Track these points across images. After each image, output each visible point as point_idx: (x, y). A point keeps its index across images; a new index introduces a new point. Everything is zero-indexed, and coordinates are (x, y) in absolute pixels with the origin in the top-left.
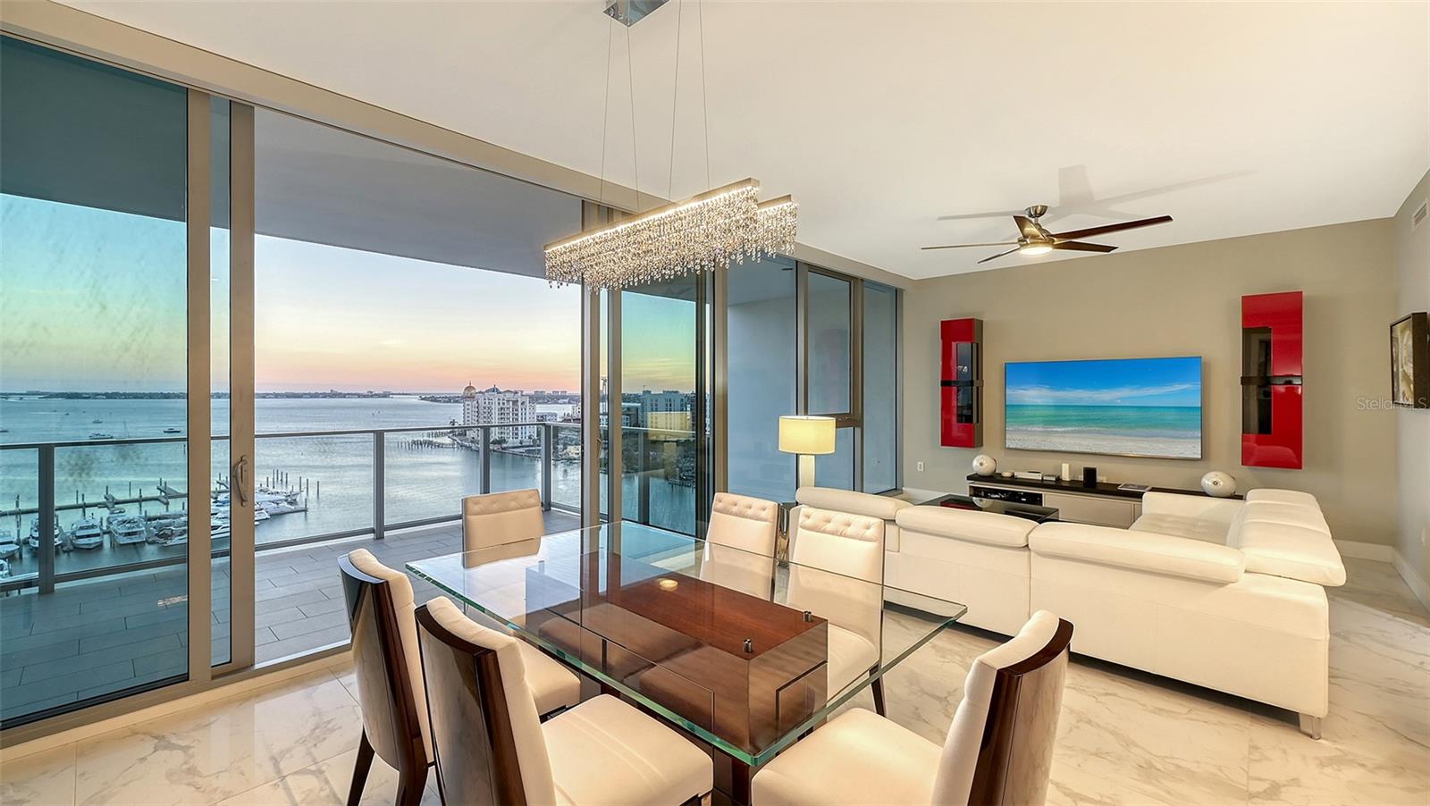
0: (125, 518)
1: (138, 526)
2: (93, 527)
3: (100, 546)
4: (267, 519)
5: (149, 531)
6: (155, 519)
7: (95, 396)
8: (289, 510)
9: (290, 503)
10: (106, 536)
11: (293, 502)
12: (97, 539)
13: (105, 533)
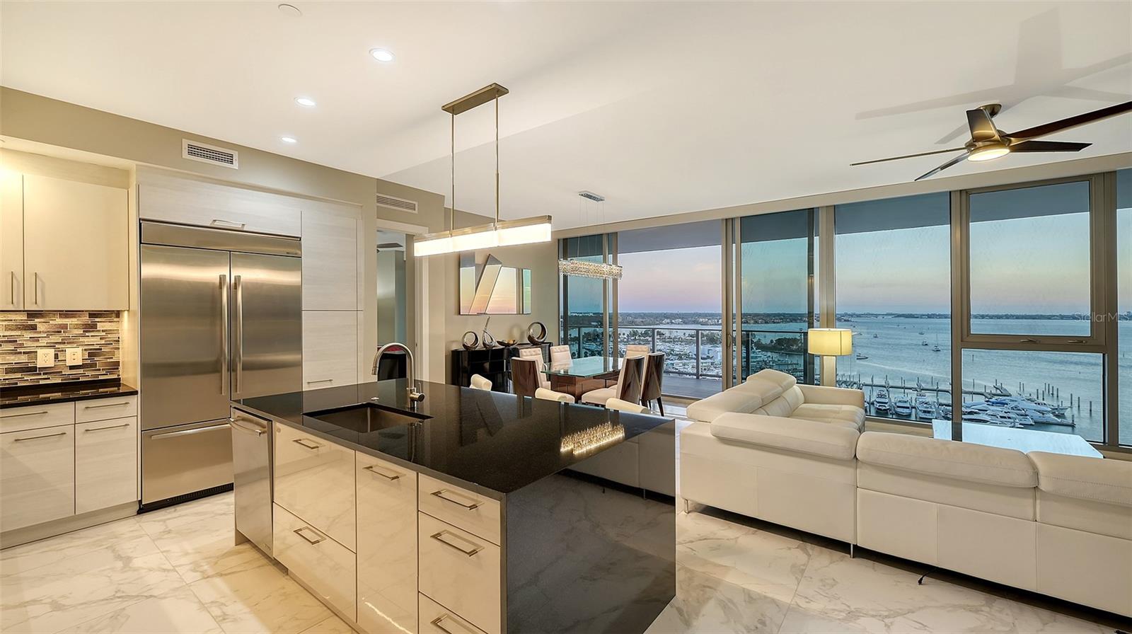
0: (924, 400)
1: (931, 408)
2: (905, 402)
3: (909, 415)
4: (1031, 425)
5: (940, 413)
6: (943, 405)
7: (922, 316)
8: (1055, 422)
9: (1057, 416)
10: (914, 410)
11: (1062, 416)
12: (907, 411)
13: (913, 408)
